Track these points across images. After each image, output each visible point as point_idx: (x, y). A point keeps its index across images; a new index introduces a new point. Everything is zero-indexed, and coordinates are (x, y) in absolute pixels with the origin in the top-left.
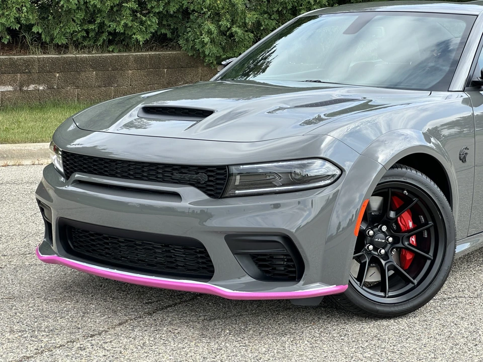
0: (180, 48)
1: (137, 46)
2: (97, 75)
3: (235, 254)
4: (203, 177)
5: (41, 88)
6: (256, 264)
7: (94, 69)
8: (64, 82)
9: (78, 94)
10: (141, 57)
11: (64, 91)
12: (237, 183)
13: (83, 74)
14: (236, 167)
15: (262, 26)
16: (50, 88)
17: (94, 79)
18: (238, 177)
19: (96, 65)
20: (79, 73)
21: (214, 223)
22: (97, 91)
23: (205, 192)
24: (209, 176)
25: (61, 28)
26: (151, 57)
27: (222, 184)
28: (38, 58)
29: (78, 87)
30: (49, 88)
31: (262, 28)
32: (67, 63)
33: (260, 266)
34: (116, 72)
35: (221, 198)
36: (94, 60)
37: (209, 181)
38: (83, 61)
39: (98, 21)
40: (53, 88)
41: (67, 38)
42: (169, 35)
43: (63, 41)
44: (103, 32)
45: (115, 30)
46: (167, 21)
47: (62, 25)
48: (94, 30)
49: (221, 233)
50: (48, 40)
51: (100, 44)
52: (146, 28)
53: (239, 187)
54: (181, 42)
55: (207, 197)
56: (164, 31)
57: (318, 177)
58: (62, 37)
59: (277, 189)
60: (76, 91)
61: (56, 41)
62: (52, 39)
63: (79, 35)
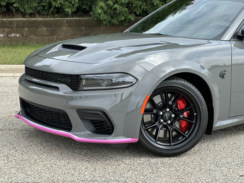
0: (91, 16)
1: (67, 15)
2: (47, 29)
3: (81, 119)
4: (69, 80)
5: (18, 36)
6: (93, 125)
7: (45, 26)
8: (30, 33)
9: (37, 39)
10: (70, 20)
11: (29, 37)
12: (84, 84)
13: (39, 29)
14: (84, 76)
15: (134, 4)
17: (45, 32)
18: (84, 81)
19: (46, 24)
20: (37, 29)
22: (47, 38)
23: (70, 88)
24: (72, 80)
26: (75, 20)
27: (77, 84)
28: (16, 20)
29: (37, 36)
30: (22, 36)
31: (134, 6)
32: (31, 23)
33: (95, 126)
34: (57, 28)
35: (77, 91)
36: (45, 21)
37: (71, 82)
38: (39, 22)
40: (24, 36)
41: (33, 10)
42: (88, 9)
43: (30, 11)
44: (52, 7)
45: (55, 6)
46: (86, 1)
47: (29, 3)
48: (47, 6)
49: (75, 108)
50: (23, 11)
51: (50, 13)
52: (73, 5)
53: (85, 86)
54: (91, 13)
55: (71, 90)
56: (84, 7)
57: (124, 83)
58: (30, 9)
59: (103, 88)
60: (36, 38)
61: (27, 11)
62: (25, 11)
63: (39, 8)
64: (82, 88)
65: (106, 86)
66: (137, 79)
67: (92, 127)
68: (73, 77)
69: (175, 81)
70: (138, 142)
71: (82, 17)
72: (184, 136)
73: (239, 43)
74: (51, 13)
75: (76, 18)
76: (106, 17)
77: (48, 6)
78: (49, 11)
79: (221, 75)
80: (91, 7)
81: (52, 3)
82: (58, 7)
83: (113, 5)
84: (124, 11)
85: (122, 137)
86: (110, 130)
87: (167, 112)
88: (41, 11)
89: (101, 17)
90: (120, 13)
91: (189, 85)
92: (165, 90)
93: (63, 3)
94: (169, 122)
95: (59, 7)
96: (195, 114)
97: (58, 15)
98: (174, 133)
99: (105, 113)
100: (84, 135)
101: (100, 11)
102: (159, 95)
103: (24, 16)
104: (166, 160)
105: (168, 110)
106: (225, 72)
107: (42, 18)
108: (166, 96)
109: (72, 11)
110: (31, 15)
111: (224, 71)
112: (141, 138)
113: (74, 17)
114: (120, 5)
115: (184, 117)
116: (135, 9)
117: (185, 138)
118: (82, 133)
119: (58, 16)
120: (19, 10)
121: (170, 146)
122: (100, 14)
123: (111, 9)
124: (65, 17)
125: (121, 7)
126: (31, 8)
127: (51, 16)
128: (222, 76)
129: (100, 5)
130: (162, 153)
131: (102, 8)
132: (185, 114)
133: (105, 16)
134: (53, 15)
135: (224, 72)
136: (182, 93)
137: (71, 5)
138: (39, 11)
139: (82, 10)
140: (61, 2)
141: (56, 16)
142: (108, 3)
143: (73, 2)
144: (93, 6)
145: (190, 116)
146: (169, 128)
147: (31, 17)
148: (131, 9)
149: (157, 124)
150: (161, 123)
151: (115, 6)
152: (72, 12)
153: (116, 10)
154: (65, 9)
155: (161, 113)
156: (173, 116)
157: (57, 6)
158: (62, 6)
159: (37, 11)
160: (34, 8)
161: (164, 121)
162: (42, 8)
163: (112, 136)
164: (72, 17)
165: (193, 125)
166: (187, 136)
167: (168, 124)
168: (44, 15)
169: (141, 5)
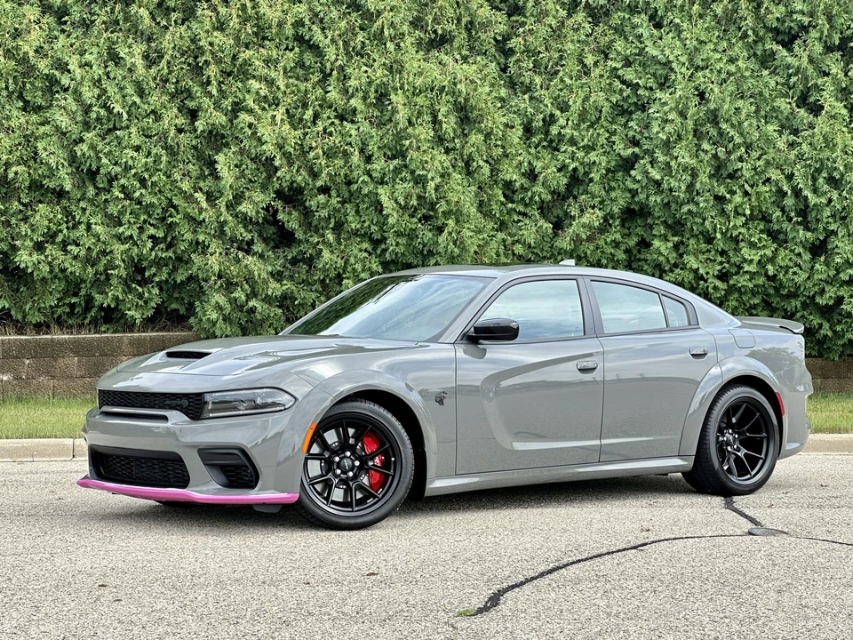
0: (190, 328)
1: (130, 326)
2: (79, 361)
3: (205, 465)
4: (185, 402)
5: (5, 378)
6: (225, 474)
7: (77, 353)
8: (36, 370)
9: (54, 386)
10: (139, 339)
11: (35, 381)
12: (210, 407)
13: (61, 360)
14: (209, 394)
15: (296, 299)
16: (17, 378)
17: (75, 367)
18: (211, 403)
19: (79, 349)
20: (56, 360)
21: (188, 439)
22: (80, 382)
23: (187, 416)
24: (189, 402)
25: (34, 301)
26: (152, 339)
27: (199, 409)
29: (53, 377)
30: (15, 379)
31: (296, 302)
32: (39, 346)
33: (227, 477)
34: (105, 358)
35: (198, 419)
36: (75, 342)
37: (189, 406)
38: (61, 343)
39: (83, 292)
40: (21, 378)
41: (45, 315)
42: (182, 311)
43: (39, 318)
44: (93, 307)
45: (102, 304)
46: (180, 293)
47: (36, 298)
48: (80, 305)
49: (194, 447)
50: (20, 317)
51: (87, 321)
52: (146, 302)
53: (212, 411)
54: (192, 320)
55: (187, 419)
56: (174, 306)
57: (274, 404)
58: (36, 314)
59: (241, 412)
60: (51, 383)
61: (29, 318)
62: (24, 317)
63: (59, 311)
64: (205, 415)
65: (246, 410)
66: (296, 399)
67: (223, 479)
68: (192, 398)
69: (359, 404)
70: (299, 502)
71: (168, 331)
72: (375, 497)
73: (471, 347)
74: (90, 323)
75: (155, 334)
76: (229, 329)
77: (83, 305)
78: (85, 318)
79: (438, 399)
80: (191, 308)
81: (93, 298)
82: (109, 306)
83: (247, 301)
84: (272, 315)
85: (271, 491)
86: (252, 481)
87: (345, 457)
88: (64, 317)
89: (217, 331)
90: (263, 321)
91: (382, 410)
92: (341, 419)
93: (121, 297)
94: (351, 474)
95: (112, 306)
96: (393, 459)
97: (108, 326)
98: (359, 496)
99: (244, 452)
100: (208, 490)
101: (214, 316)
102: (333, 430)
103: (20, 331)
104: (345, 533)
105: (348, 454)
106: (445, 395)
107: (68, 333)
108: (346, 433)
109: (144, 317)
110: (38, 327)
111: (444, 392)
112: (304, 497)
113: (147, 332)
114: (263, 300)
115: (374, 465)
116: (299, 310)
117: (376, 499)
118: (205, 489)
119: (108, 329)
120: (11, 317)
121: (352, 511)
122: (214, 323)
123: (242, 311)
124: (124, 332)
125: (266, 306)
126: (39, 309)
127: (90, 331)
128: (440, 401)
129: (213, 300)
130: (338, 523)
131: (219, 308)
132: (377, 460)
133: (226, 328)
134: (96, 327)
135: (443, 395)
136: (371, 424)
137: (141, 303)
138: (60, 316)
139: (168, 313)
140: (117, 294)
141: (103, 329)
142: (232, 295)
143: (146, 295)
144: (197, 303)
145: (386, 464)
146: (351, 483)
147: (38, 333)
148: (290, 311)
149: (330, 476)
150: (336, 476)
151: (251, 304)
152: (144, 319)
153: (254, 312)
154: (127, 312)
155: (337, 459)
156: (357, 463)
157: (105, 305)
158: (118, 305)
159: (55, 316)
160: (48, 312)
161: (343, 472)
162: (68, 310)
163: (257, 489)
164: (144, 332)
165: (391, 477)
166: (380, 496)
167: (348, 477)
168: (71, 327)
169: (314, 302)
